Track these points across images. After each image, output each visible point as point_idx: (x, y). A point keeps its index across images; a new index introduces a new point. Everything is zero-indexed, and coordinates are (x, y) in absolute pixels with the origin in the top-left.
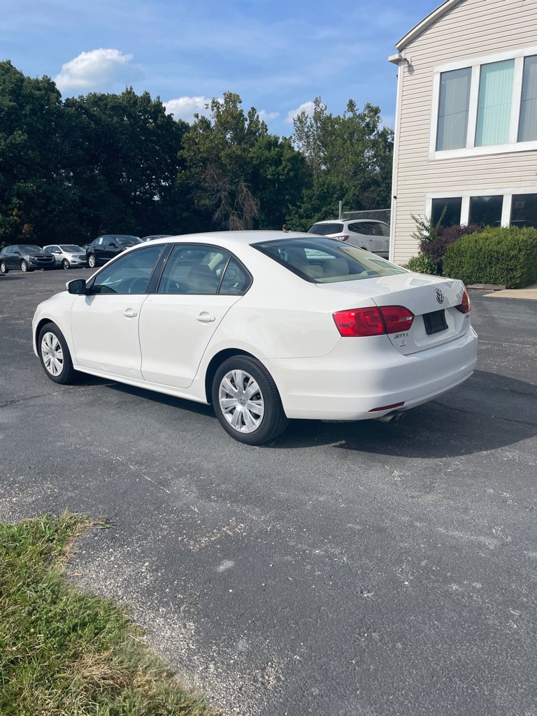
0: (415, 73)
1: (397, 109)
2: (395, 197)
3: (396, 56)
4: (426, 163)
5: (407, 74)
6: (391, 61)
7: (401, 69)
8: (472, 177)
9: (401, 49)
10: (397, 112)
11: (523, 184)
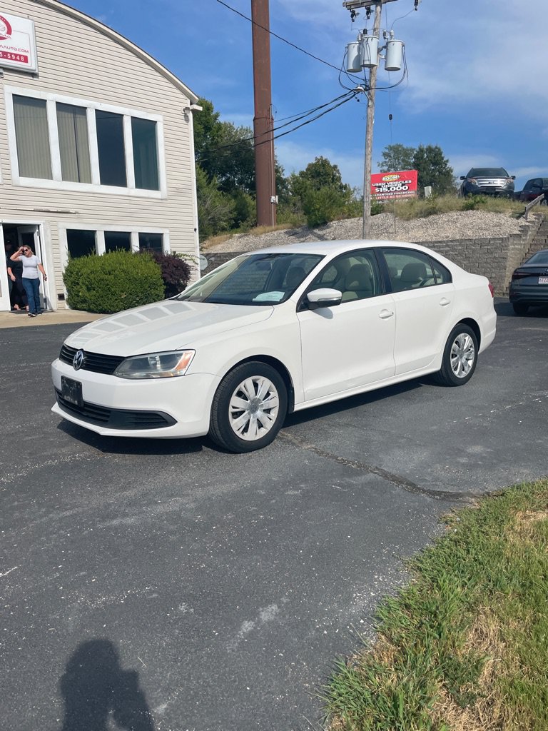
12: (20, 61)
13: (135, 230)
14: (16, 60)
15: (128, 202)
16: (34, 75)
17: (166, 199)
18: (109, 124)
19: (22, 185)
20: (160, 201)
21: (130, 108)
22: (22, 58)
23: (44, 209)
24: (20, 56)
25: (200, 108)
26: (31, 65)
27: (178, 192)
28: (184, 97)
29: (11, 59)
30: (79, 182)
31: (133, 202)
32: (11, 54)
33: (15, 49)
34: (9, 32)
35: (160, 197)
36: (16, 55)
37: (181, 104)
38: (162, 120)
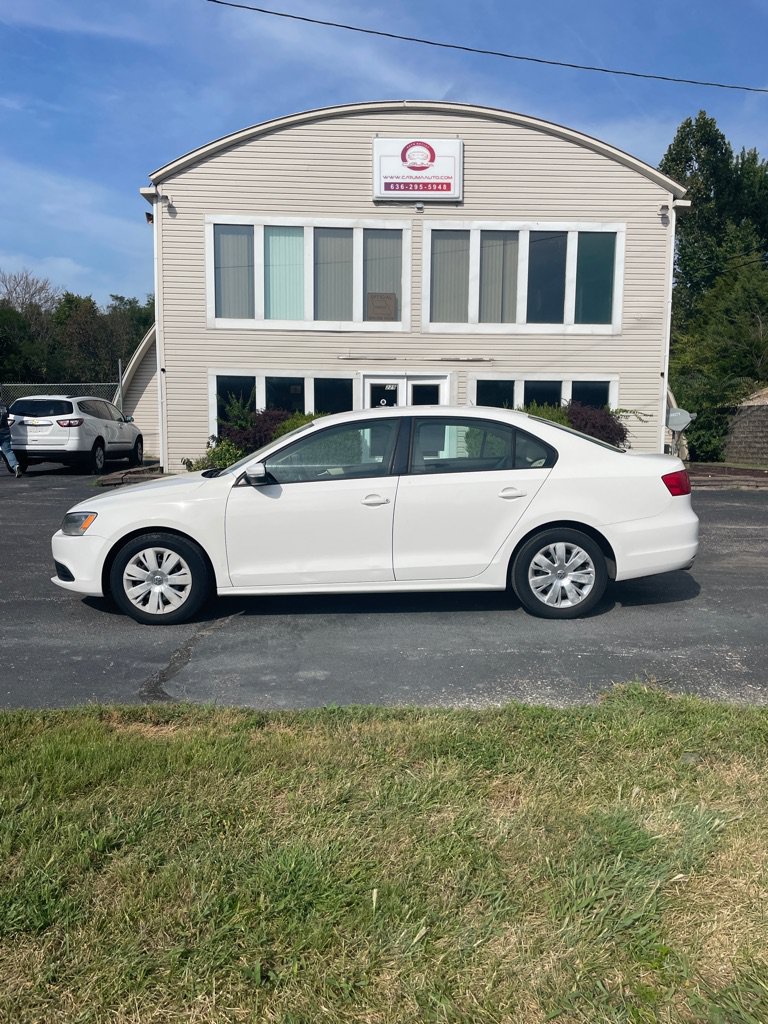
0: (178, 216)
1: (155, 256)
2: (163, 370)
3: (152, 190)
4: (204, 331)
5: (167, 215)
6: (143, 195)
7: (157, 209)
8: (265, 354)
9: (157, 183)
10: (156, 261)
11: (325, 367)
12: (442, 190)
13: (567, 378)
14: (437, 190)
15: (562, 342)
16: (457, 203)
17: (620, 335)
18: (547, 246)
19: (431, 331)
20: (610, 338)
21: (579, 221)
22: (445, 186)
23: (453, 357)
24: (442, 184)
25: (688, 203)
26: (455, 193)
27: (641, 323)
28: (664, 191)
29: (432, 190)
30: (502, 322)
31: (567, 342)
32: (432, 184)
33: (437, 177)
34: (432, 159)
35: (611, 333)
36: (438, 184)
37: (658, 203)
38: (625, 229)
